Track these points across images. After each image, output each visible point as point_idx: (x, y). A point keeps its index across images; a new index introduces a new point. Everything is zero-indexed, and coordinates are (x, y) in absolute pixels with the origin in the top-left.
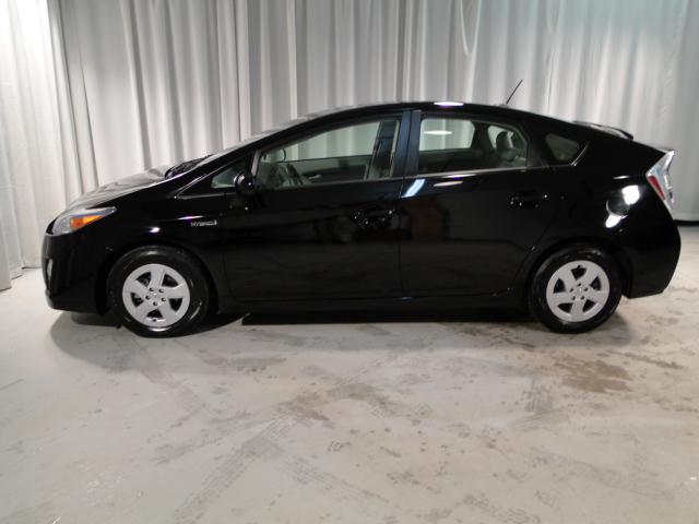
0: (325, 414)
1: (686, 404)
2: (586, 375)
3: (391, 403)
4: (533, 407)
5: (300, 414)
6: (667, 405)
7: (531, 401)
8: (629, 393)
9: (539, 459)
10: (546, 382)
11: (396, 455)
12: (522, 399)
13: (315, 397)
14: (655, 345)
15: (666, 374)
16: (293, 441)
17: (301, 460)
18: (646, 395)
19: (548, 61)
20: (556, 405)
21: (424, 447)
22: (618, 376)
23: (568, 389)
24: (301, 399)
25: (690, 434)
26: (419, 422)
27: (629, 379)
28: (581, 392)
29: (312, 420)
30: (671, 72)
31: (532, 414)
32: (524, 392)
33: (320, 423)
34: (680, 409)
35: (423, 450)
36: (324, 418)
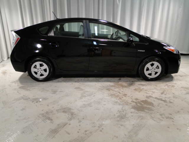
0: (52, 118)
1: (170, 116)
2: (140, 105)
3: (75, 114)
4: (119, 117)
5: (45, 118)
6: (164, 116)
7: (120, 114)
8: (152, 112)
9: (115, 136)
10: (127, 107)
11: (69, 134)
12: (117, 114)
13: (52, 112)
14: (165, 95)
15: (166, 105)
16: (38, 128)
17: (38, 135)
18: (158, 112)
19: (143, 6)
20: (127, 116)
21: (79, 131)
22: (150, 106)
23: (133, 110)
24: (47, 113)
25: (168, 127)
26: (81, 121)
27: (154, 107)
28: (137, 111)
29: (48, 120)
30: (181, 9)
31: (118, 119)
32: (118, 111)
33: (49, 121)
34: (167, 118)
35: (78, 132)
36: (51, 120)
